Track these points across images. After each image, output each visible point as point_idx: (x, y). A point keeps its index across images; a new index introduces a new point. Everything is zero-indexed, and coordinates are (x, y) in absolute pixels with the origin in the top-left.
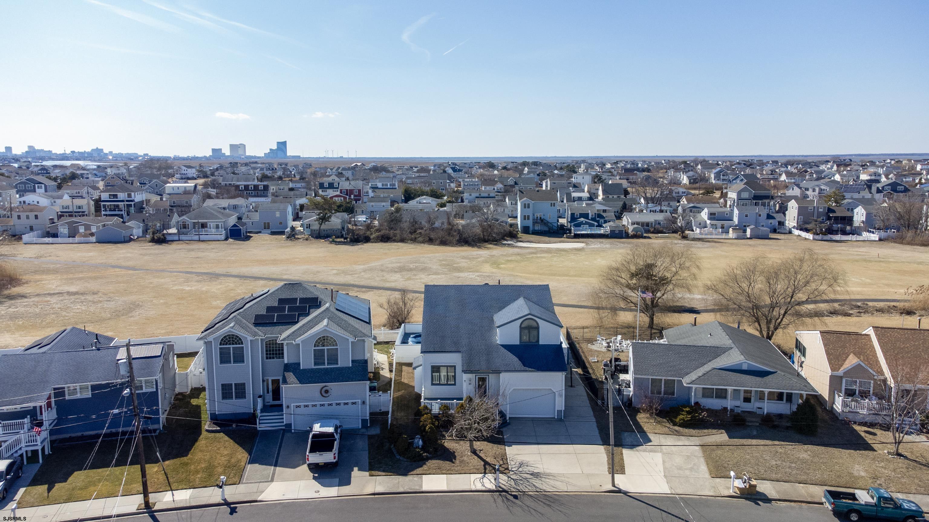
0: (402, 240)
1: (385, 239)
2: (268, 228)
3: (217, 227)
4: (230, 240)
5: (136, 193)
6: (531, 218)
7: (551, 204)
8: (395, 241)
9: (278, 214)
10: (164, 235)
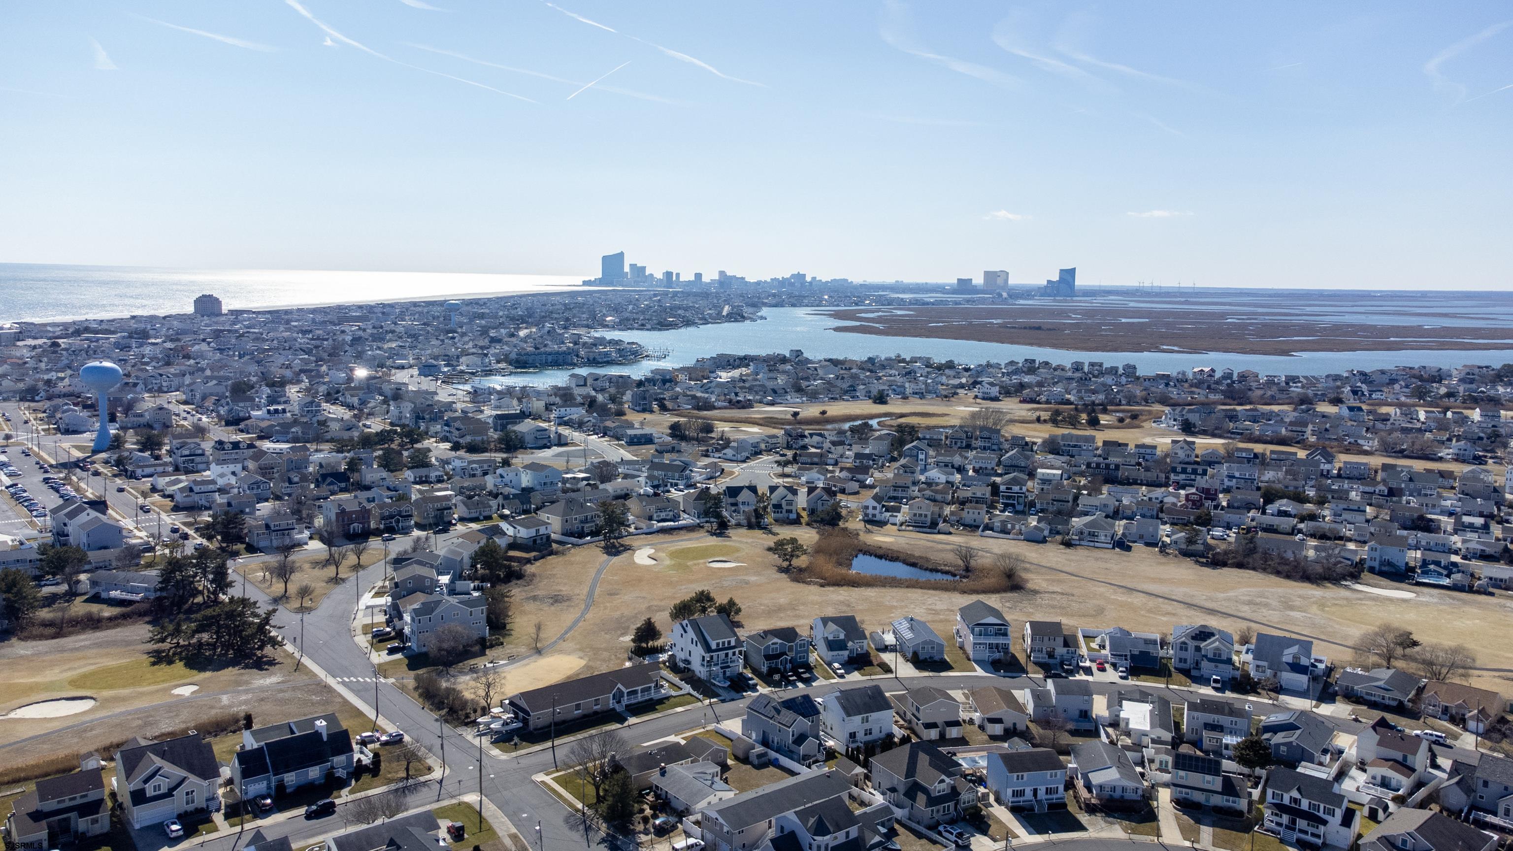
0: (1254, 569)
1: (1240, 566)
2: (1144, 539)
3: (1106, 536)
4: (1117, 550)
6: (1378, 559)
8: (1247, 568)
9: (1151, 529)
10: (1067, 540)
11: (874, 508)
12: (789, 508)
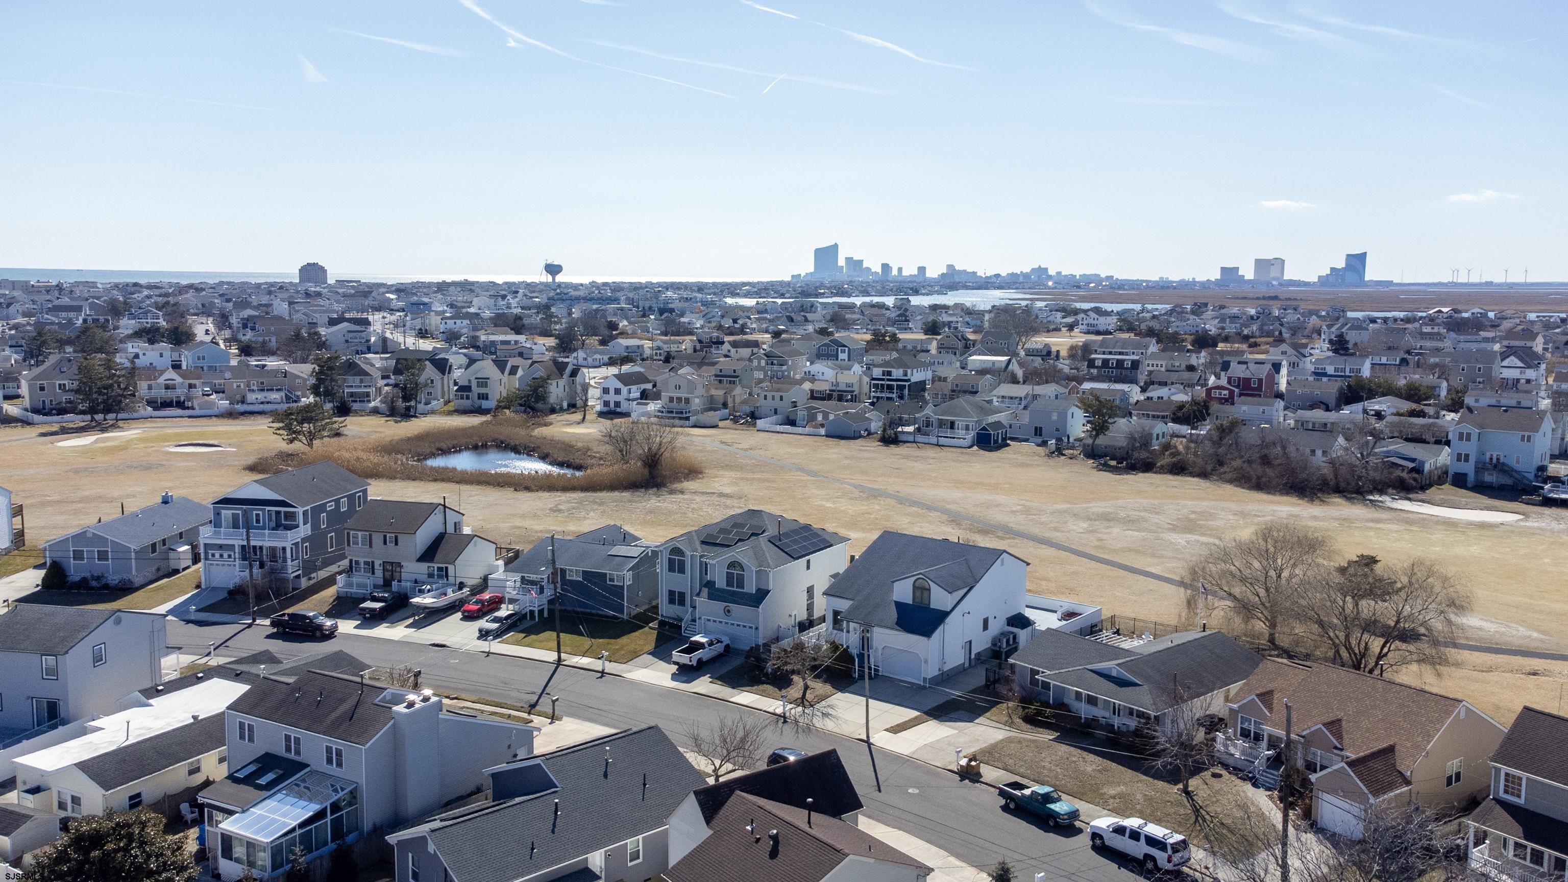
2: (1041, 435)
3: (967, 428)
4: (975, 448)
5: (915, 370)
6: (1472, 459)
7: (1523, 437)
9: (1055, 417)
10: (896, 433)
11: (618, 391)
12: (483, 390)
